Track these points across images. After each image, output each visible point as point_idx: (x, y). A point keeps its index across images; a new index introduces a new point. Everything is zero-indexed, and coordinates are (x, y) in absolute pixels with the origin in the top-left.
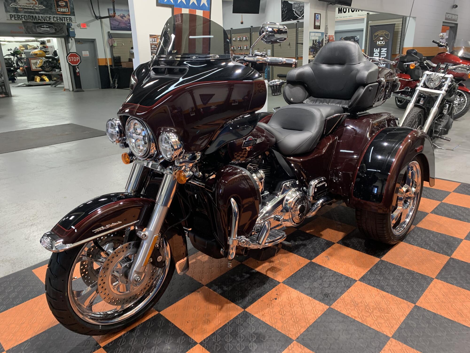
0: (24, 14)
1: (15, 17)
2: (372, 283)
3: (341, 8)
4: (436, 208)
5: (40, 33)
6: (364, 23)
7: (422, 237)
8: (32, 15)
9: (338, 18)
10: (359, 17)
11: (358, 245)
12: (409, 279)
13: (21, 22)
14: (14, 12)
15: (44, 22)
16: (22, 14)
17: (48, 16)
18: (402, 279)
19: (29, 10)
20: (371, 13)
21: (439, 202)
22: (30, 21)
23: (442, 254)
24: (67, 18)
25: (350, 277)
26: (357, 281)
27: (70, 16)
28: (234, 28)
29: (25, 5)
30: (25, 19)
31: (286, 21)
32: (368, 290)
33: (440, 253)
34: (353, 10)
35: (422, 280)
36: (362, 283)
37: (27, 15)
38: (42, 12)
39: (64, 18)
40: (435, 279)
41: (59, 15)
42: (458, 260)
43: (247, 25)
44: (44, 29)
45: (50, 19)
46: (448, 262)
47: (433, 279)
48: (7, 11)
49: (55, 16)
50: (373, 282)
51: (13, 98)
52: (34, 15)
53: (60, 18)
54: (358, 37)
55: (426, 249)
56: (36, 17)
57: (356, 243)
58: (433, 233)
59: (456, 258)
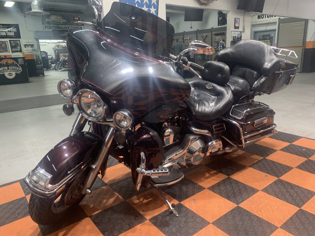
0: (53, 25)
1: (48, 27)
2: (222, 226)
3: (260, 15)
4: (302, 164)
5: (62, 37)
6: (276, 25)
7: (280, 188)
8: (58, 26)
9: (257, 22)
10: (273, 21)
11: (223, 192)
12: (256, 226)
13: (51, 30)
14: (47, 24)
15: (64, 30)
16: (52, 25)
17: (68, 26)
18: (250, 225)
19: (57, 23)
20: (282, 18)
21: (306, 159)
22: (57, 29)
23: (294, 205)
24: (79, 27)
25: (206, 219)
26: (210, 223)
27: (81, 26)
28: (186, 31)
29: (54, 20)
30: (54, 28)
31: (221, 25)
32: (216, 233)
33: (291, 204)
34: (268, 16)
35: (267, 228)
36: (214, 226)
37: (55, 26)
38: (64, 24)
39: (77, 27)
40: (279, 228)
41: (74, 25)
42: (307, 212)
43: (194, 29)
44: (65, 34)
45: (69, 28)
46: (296, 213)
47: (278, 228)
48: (43, 24)
49: (72, 26)
50: (224, 226)
51: (45, 77)
52: (59, 26)
53: (75, 27)
54: (272, 35)
55: (281, 199)
56: (60, 27)
57: (223, 190)
58: (292, 185)
59: (305, 210)
